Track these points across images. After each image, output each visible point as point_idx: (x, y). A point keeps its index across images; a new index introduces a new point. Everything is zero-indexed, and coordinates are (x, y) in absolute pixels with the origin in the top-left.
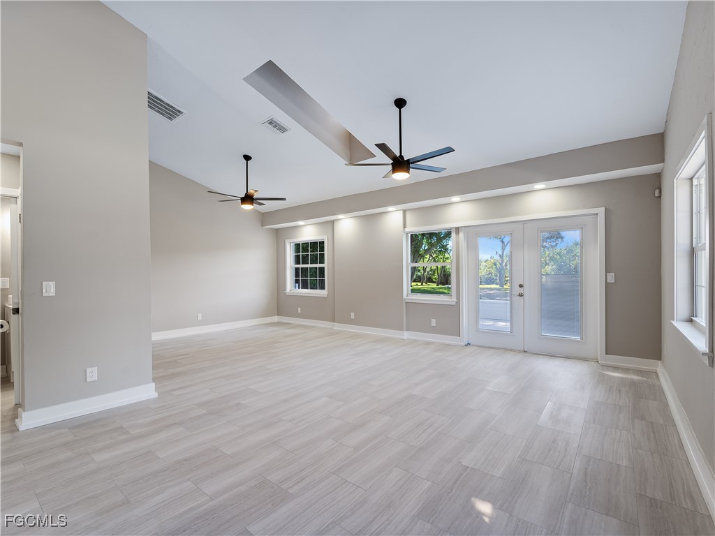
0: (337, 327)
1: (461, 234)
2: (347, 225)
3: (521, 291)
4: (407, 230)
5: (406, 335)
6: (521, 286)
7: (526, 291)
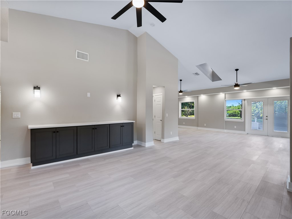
0: (199, 128)
1: (246, 101)
2: (203, 98)
3: (267, 118)
4: (226, 99)
5: (225, 131)
6: (267, 116)
7: (269, 118)
